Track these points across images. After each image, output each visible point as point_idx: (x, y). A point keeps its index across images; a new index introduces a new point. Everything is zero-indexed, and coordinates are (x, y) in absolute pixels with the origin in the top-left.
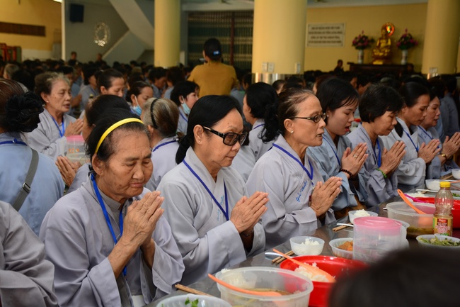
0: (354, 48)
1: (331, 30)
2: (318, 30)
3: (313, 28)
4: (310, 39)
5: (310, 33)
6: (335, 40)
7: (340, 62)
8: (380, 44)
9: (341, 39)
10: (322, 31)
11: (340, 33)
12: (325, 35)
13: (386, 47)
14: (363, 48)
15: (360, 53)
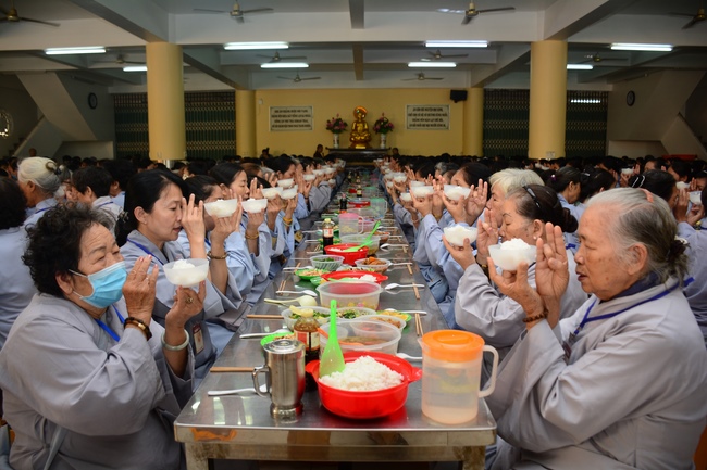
0: (329, 132)
1: (297, 113)
2: (283, 114)
3: (277, 111)
4: (273, 123)
5: (273, 116)
6: (302, 123)
7: (320, 147)
8: (356, 127)
9: (309, 123)
10: (287, 114)
11: (309, 116)
12: (291, 118)
13: (364, 130)
14: (339, 132)
15: (336, 137)
